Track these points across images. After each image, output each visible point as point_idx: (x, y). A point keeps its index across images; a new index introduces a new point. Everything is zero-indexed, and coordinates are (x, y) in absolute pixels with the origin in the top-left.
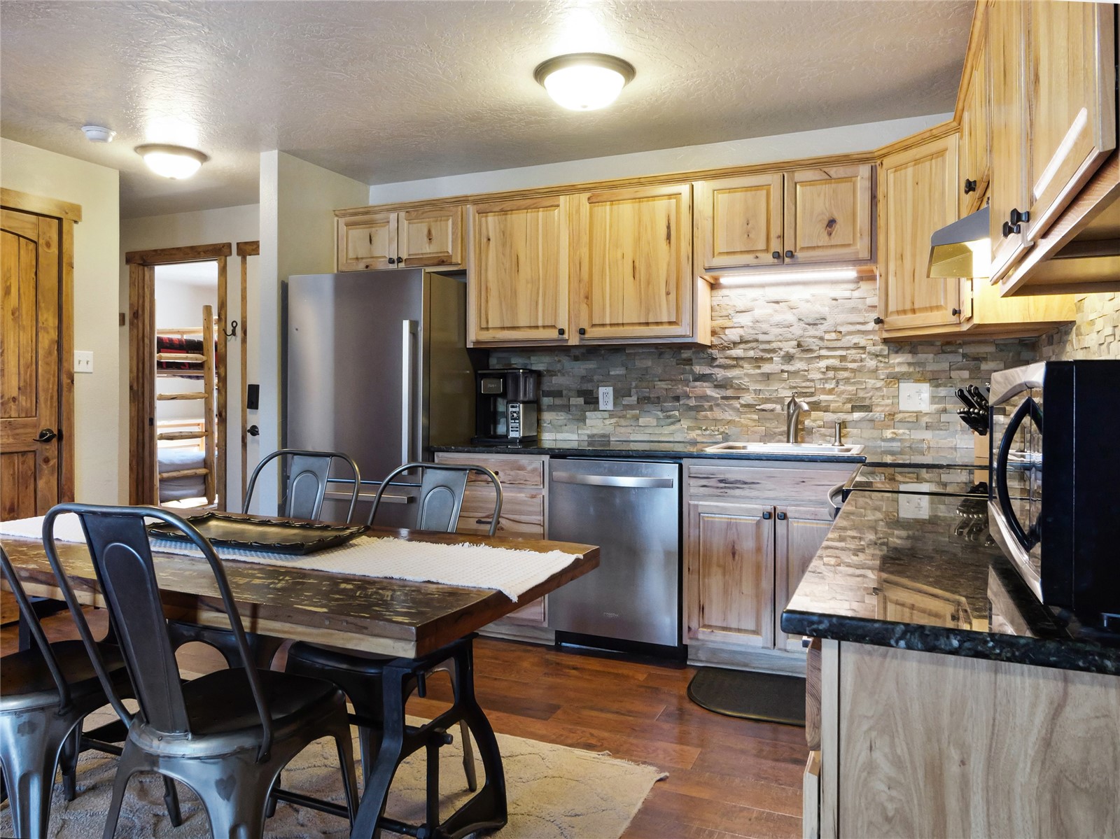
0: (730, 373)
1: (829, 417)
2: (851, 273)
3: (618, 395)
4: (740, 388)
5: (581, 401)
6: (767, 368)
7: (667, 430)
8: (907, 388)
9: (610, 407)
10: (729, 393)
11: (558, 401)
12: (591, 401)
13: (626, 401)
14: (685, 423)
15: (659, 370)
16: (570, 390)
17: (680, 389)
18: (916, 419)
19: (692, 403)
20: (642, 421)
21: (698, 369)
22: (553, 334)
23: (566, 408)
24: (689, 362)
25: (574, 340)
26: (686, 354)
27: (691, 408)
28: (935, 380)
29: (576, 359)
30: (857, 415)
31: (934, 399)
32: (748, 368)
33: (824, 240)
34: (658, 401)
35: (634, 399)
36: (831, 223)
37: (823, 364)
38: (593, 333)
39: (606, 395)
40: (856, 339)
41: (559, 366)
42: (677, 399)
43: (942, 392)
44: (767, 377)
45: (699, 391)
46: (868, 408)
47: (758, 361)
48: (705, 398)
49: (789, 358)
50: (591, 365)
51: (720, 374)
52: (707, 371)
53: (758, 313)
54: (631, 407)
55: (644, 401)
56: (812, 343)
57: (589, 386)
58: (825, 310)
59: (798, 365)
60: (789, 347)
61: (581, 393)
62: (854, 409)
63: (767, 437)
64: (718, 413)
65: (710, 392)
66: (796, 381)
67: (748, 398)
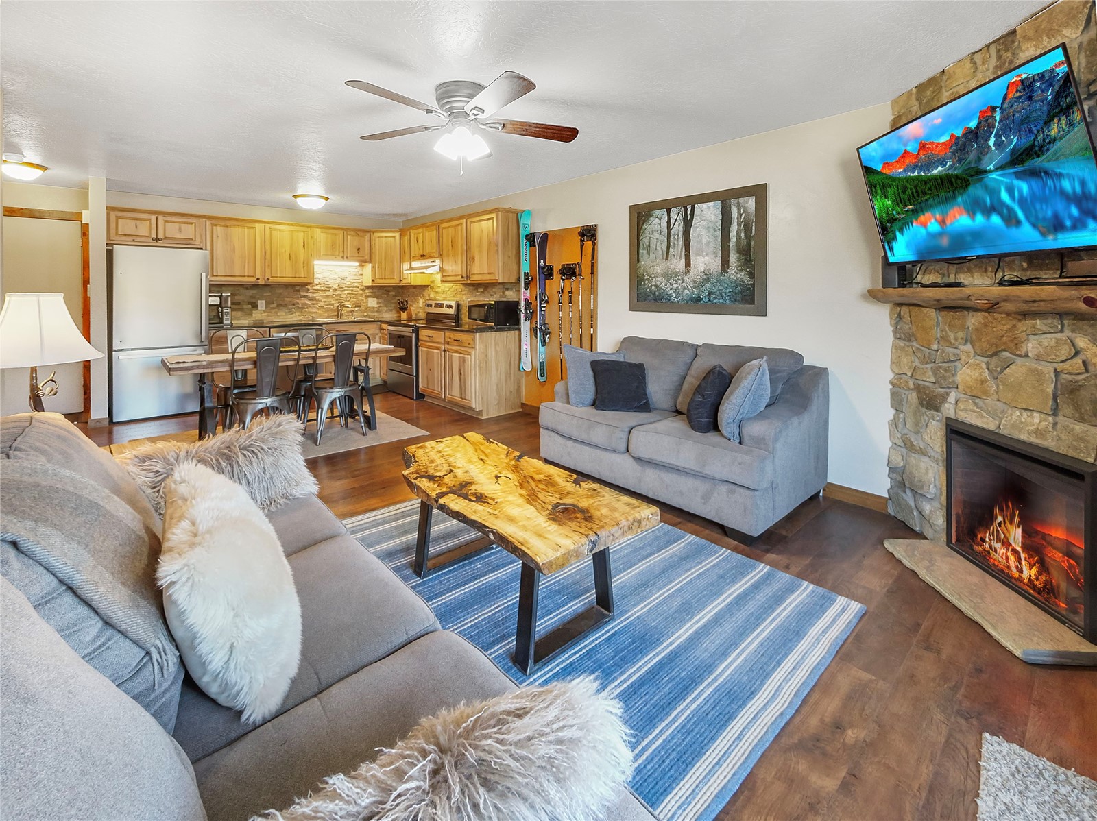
0: (315, 295)
1: (348, 309)
2: (357, 264)
3: (267, 304)
4: (319, 301)
5: (250, 306)
6: (328, 293)
7: (289, 316)
8: (370, 300)
9: (264, 308)
10: (314, 302)
11: (239, 307)
12: (255, 306)
13: (272, 306)
14: (297, 314)
15: (286, 294)
16: (244, 301)
17: (295, 301)
18: (372, 310)
19: (300, 306)
20: (279, 314)
21: (302, 293)
22: (254, 279)
23: (242, 310)
24: (298, 291)
25: (261, 282)
26: (297, 288)
27: (299, 308)
28: (378, 298)
29: (247, 289)
30: (357, 309)
31: (378, 303)
32: (321, 293)
33: (357, 254)
34: (285, 306)
35: (275, 305)
36: (359, 249)
37: (346, 292)
38: (271, 280)
39: (262, 304)
40: (356, 284)
41: (237, 292)
42: (294, 304)
43: (380, 301)
44: (328, 296)
45: (303, 302)
46: (359, 306)
47: (325, 291)
48: (306, 304)
49: (335, 290)
50: (255, 291)
51: (311, 295)
52: (306, 294)
53: (325, 275)
54: (274, 308)
55: (280, 306)
56: (343, 285)
57: (254, 300)
58: (347, 275)
59: (338, 292)
60: (336, 286)
61: (249, 303)
62: (356, 306)
63: (328, 317)
64: (310, 309)
65: (307, 302)
66: (338, 298)
67: (321, 304)
